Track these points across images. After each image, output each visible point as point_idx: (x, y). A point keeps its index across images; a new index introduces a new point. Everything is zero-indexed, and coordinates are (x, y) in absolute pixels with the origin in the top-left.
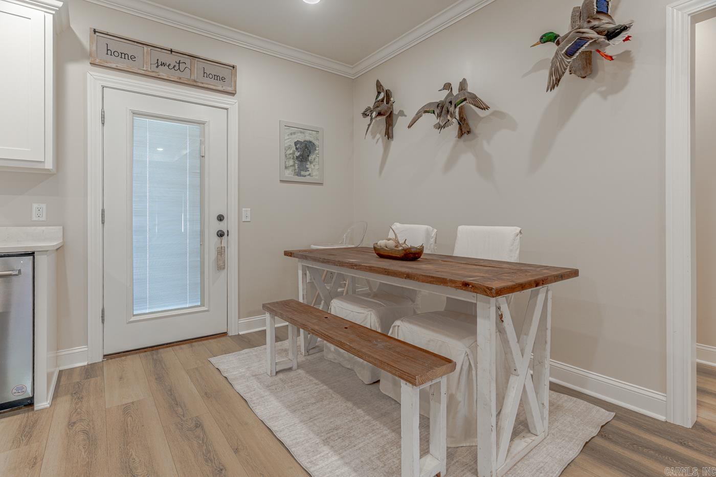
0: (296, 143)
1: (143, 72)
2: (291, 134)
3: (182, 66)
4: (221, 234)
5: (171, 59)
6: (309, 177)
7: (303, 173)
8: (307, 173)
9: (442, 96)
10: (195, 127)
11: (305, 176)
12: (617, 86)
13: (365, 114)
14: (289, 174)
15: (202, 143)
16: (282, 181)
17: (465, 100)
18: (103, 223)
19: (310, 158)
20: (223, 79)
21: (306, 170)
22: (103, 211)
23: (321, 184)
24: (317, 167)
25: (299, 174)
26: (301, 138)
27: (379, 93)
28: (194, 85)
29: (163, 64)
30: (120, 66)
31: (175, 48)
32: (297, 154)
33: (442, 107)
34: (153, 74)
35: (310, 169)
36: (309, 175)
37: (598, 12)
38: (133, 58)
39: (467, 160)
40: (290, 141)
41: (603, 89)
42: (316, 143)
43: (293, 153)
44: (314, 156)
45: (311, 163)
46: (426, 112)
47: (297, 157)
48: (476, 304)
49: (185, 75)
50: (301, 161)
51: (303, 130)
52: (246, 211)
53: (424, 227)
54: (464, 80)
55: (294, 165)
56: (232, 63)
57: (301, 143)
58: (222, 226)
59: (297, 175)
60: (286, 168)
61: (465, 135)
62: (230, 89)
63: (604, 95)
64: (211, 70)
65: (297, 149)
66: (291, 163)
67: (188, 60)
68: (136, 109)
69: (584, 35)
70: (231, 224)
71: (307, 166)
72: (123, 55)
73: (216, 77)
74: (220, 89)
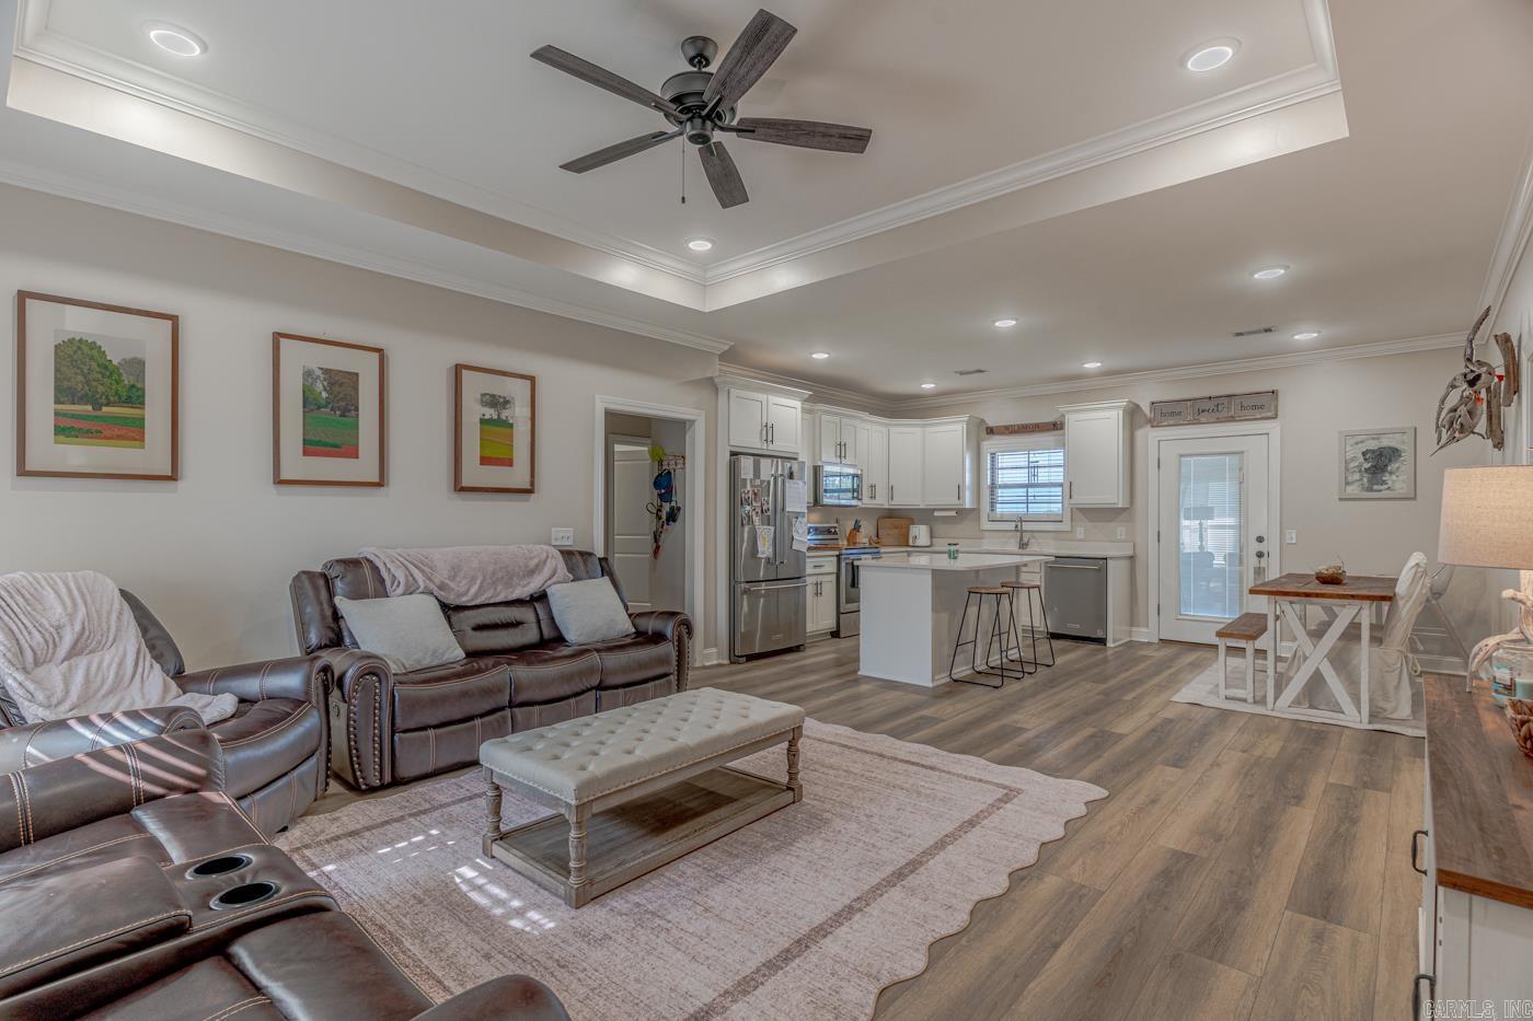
0: (1364, 454)
1: (1186, 422)
2: (1357, 443)
3: (1220, 408)
4: (1260, 555)
5: (1210, 405)
6: (1388, 492)
7: (1375, 487)
8: (1386, 487)
10: (1236, 458)
11: (1380, 491)
14: (1353, 490)
15: (1241, 471)
16: (1341, 499)
18: (1159, 541)
19: (1389, 468)
20: (1262, 407)
21: (1384, 482)
22: (1159, 532)
23: (1413, 498)
24: (1402, 477)
25: (1370, 489)
26: (1373, 445)
28: (1232, 419)
29: (1203, 411)
30: (1171, 422)
31: (1213, 394)
32: (1367, 465)
34: (1196, 421)
35: (1390, 483)
36: (1389, 488)
38: (1179, 413)
40: (1355, 452)
42: (1401, 448)
43: (1360, 465)
44: (1397, 465)
45: (1391, 473)
47: (1367, 469)
49: (1225, 414)
50: (1374, 473)
51: (1377, 436)
52: (1292, 537)
55: (1361, 480)
56: (1272, 389)
57: (1373, 451)
58: (1262, 547)
59: (1366, 490)
60: (1347, 483)
62: (1269, 414)
64: (1249, 402)
65: (1365, 459)
66: (1357, 476)
67: (1226, 400)
68: (1182, 452)
70: (1272, 546)
71: (1385, 478)
72: (1173, 414)
73: (1255, 407)
74: (1259, 416)
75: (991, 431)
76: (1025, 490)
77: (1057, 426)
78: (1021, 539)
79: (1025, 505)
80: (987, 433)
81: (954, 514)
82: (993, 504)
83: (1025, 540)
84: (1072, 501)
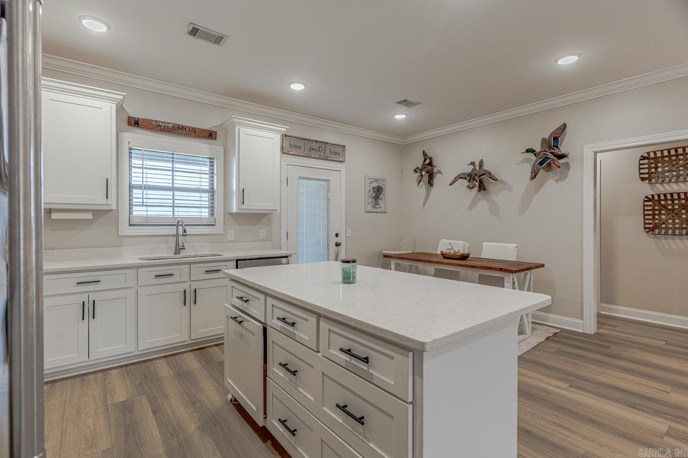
0: (373, 188)
1: (304, 155)
2: (371, 183)
3: (321, 149)
5: (315, 146)
6: (379, 209)
7: (377, 206)
8: (378, 206)
9: (469, 169)
11: (377, 208)
12: (563, 177)
13: (415, 171)
14: (369, 207)
15: (328, 191)
16: (366, 212)
17: (485, 174)
19: (380, 197)
20: (339, 154)
21: (378, 204)
22: (287, 232)
23: (386, 213)
24: (384, 202)
25: (374, 207)
26: (375, 185)
27: (425, 160)
28: (326, 159)
29: (313, 149)
30: (296, 153)
31: (319, 139)
32: (374, 195)
33: (471, 177)
34: (309, 155)
35: (380, 204)
36: (380, 207)
37: (554, 146)
38: (300, 147)
39: (483, 204)
40: (370, 187)
41: (556, 178)
42: (383, 187)
43: (371, 195)
44: (382, 196)
45: (381, 200)
46: (461, 178)
47: (374, 197)
48: (504, 278)
49: (322, 154)
50: (376, 199)
51: (376, 180)
52: (349, 231)
53: (462, 242)
54: (482, 160)
55: (372, 202)
56: (343, 144)
57: (375, 188)
58: (338, 240)
59: (374, 208)
60: (368, 204)
61: (483, 190)
62: (342, 159)
63: (557, 181)
64: (334, 149)
65: (373, 192)
66: (371, 200)
67: (324, 145)
68: (300, 175)
69: (548, 156)
70: (341, 239)
71: (379, 202)
72: (296, 147)
73: (336, 154)
74: (338, 160)
75: (135, 123)
76: (171, 193)
77: (210, 135)
78: (177, 244)
79: (171, 209)
80: (129, 124)
81: (89, 216)
82: (131, 205)
83: (181, 244)
84: (243, 207)
